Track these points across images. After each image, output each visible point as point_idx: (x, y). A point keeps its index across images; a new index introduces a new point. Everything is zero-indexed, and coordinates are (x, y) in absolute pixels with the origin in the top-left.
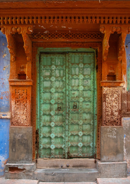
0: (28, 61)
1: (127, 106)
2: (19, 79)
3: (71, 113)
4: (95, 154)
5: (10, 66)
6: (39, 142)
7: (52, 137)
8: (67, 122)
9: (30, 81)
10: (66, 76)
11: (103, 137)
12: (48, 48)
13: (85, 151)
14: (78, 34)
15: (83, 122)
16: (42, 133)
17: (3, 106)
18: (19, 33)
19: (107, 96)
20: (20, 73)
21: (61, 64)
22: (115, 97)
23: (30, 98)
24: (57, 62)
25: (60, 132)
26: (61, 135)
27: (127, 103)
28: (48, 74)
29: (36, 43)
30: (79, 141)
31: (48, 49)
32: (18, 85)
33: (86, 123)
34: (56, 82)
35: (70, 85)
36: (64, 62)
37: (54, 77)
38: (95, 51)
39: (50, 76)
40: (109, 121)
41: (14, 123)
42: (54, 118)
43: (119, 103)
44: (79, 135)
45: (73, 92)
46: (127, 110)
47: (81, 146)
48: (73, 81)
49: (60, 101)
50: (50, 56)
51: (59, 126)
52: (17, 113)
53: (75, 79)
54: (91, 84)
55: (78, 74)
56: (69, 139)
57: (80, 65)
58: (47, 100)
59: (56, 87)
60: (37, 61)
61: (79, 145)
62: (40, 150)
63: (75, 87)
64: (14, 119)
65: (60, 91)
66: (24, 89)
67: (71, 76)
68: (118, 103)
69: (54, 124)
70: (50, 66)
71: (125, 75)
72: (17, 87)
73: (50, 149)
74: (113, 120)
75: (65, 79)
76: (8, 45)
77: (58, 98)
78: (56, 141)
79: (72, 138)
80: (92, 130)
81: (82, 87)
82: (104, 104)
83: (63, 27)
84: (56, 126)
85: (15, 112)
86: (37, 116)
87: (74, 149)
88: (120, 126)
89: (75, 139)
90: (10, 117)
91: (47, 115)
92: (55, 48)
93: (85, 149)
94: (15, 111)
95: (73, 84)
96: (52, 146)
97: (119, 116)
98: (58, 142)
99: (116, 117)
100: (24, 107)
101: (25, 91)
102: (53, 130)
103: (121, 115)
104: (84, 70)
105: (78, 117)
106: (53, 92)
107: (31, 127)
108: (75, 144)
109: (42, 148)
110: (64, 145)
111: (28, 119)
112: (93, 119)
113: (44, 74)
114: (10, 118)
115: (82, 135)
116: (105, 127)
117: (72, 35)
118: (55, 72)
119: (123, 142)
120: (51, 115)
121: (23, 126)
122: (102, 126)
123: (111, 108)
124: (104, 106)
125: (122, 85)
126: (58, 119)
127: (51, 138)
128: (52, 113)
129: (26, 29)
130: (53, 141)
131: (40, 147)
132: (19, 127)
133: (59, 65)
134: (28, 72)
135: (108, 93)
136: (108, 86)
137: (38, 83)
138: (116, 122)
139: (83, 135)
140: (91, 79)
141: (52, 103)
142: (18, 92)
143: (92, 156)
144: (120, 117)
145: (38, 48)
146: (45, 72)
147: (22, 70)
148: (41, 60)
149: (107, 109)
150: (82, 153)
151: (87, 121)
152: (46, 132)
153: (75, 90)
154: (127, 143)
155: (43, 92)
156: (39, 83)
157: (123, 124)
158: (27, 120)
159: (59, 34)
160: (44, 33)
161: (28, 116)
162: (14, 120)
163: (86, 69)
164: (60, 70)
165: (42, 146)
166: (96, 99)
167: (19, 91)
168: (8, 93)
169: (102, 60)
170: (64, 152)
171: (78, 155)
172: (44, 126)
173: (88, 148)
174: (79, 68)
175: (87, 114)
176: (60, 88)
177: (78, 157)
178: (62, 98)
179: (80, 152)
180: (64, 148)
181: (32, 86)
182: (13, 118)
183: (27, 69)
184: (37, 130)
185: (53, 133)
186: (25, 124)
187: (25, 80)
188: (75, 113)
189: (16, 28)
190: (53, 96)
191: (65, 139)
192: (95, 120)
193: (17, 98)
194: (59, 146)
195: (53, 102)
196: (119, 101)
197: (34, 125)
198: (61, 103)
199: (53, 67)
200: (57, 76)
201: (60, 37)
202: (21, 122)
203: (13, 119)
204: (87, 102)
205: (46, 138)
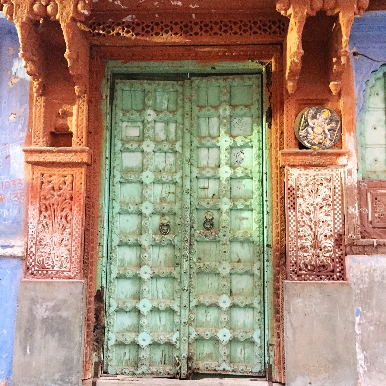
0: (79, 97)
1: (361, 223)
2: (52, 145)
3: (197, 241)
4: (270, 366)
5: (28, 110)
6: (106, 326)
7: (142, 309)
8: (186, 265)
9: (83, 151)
10: (183, 138)
11: (289, 313)
12: (135, 64)
13: (239, 355)
14: (216, 23)
15: (230, 268)
16: (115, 298)
17: (5, 220)
18: (52, 17)
19: (299, 193)
20: (56, 129)
21: (171, 106)
22: (322, 197)
23: (80, 199)
24: (158, 101)
25: (167, 294)
26: (169, 303)
27: (360, 213)
28: (134, 132)
29: (102, 48)
30: (219, 325)
31: (133, 67)
32: (50, 163)
33: (239, 271)
34: (156, 154)
35: (195, 164)
36: (178, 101)
37: (151, 142)
38: (264, 69)
39: (141, 140)
40: (306, 266)
41: (33, 270)
42: (149, 254)
43: (336, 212)
44: (221, 304)
45: (203, 183)
46: (361, 233)
47: (228, 338)
48: (203, 152)
49: (166, 208)
50: (141, 84)
51: (163, 278)
52: (43, 239)
53: (208, 148)
54: (252, 161)
55: (217, 135)
56: (192, 316)
57: (221, 111)
58: (130, 203)
59: (157, 168)
60: (104, 97)
61: (220, 336)
62: (108, 349)
63: (207, 170)
64: (33, 258)
65: (167, 179)
66: (65, 173)
67: (198, 139)
68: (331, 213)
69: (150, 272)
70: (141, 111)
71: (352, 134)
72: (46, 166)
73: (136, 345)
74: (318, 263)
75: (182, 146)
76: (21, 52)
77: (160, 199)
78: (153, 323)
79: (201, 315)
80: (256, 292)
81: (227, 168)
82: (292, 216)
83: (175, 3)
84: (155, 277)
85: (38, 239)
86: (101, 249)
87: (207, 348)
88: (343, 281)
89: (208, 318)
90: (23, 252)
91: (130, 246)
92: (152, 63)
93: (239, 350)
94: (37, 236)
95: (204, 163)
96: (142, 335)
97: (337, 251)
98: (159, 324)
99: (327, 255)
100: (65, 223)
101: (69, 179)
102: (147, 289)
103: (341, 247)
104: (233, 123)
105: (217, 252)
106: (147, 181)
107: (83, 281)
108: (208, 333)
109: (112, 343)
110: (177, 335)
111: (73, 257)
112: (260, 260)
113: (124, 134)
114: (20, 254)
115: (228, 305)
116: (297, 283)
117: (200, 25)
118: (154, 128)
119: (354, 331)
120: (140, 246)
121: (59, 278)
122: (286, 281)
123: (313, 226)
124: (292, 221)
125: (342, 160)
126: (162, 257)
127: (139, 311)
128: (145, 241)
129: (72, 6)
130: (146, 322)
131: (109, 339)
132: (46, 282)
133: (165, 110)
134: (77, 126)
135: (300, 184)
136: (301, 165)
137: (107, 158)
138: (329, 269)
139: (231, 307)
140: (252, 147)
141: (144, 211)
142: (50, 182)
143: (260, 372)
144: (342, 254)
145: (107, 62)
146: (127, 126)
147: (60, 122)
148: (116, 94)
149: (301, 229)
150: (231, 362)
151: (241, 266)
152: (127, 294)
153: (208, 178)
154: (365, 335)
155: (121, 183)
156: (108, 156)
157: (351, 275)
158: (71, 260)
159: (163, 25)
160: (124, 20)
161: (73, 249)
162: (33, 261)
163: (240, 121)
164: (167, 123)
165: (111, 337)
166: (266, 201)
167: (50, 179)
168: (19, 183)
169: (282, 94)
170: (177, 357)
171: (217, 368)
172: (120, 277)
173: (247, 345)
174: (219, 117)
175: (243, 245)
176: (167, 172)
177: (218, 372)
178: (171, 198)
179: (224, 358)
180: (178, 342)
181: (88, 165)
182: (31, 255)
183: (74, 118)
184: (99, 291)
185: (147, 298)
186: (65, 273)
187: (68, 149)
188: (208, 242)
189: (44, 3)
190: (148, 192)
191: (180, 315)
192: (266, 263)
193: (45, 199)
194: (163, 338)
195: (147, 208)
196: (335, 207)
197: (90, 275)
198: (169, 212)
199: (149, 115)
200: (158, 139)
201: (167, 32)
202: (53, 267)
203: (31, 258)
204: (241, 210)
205: (127, 312)
